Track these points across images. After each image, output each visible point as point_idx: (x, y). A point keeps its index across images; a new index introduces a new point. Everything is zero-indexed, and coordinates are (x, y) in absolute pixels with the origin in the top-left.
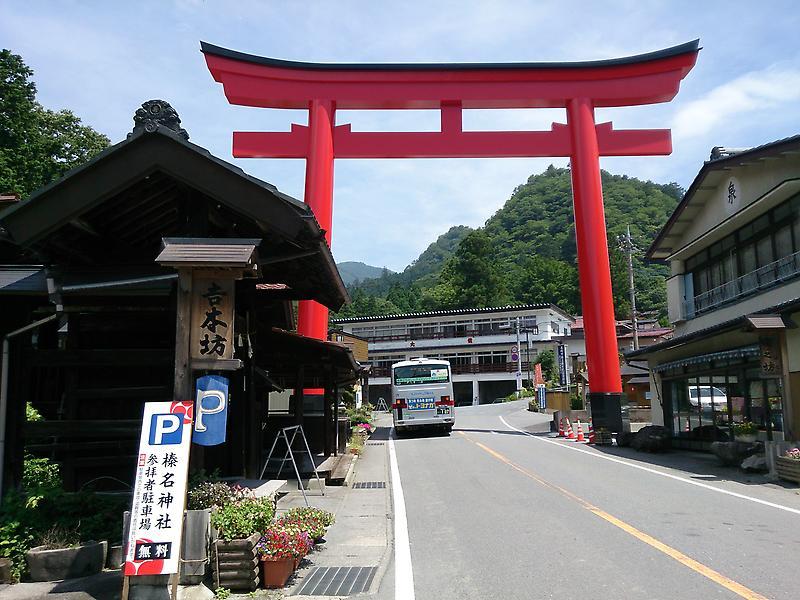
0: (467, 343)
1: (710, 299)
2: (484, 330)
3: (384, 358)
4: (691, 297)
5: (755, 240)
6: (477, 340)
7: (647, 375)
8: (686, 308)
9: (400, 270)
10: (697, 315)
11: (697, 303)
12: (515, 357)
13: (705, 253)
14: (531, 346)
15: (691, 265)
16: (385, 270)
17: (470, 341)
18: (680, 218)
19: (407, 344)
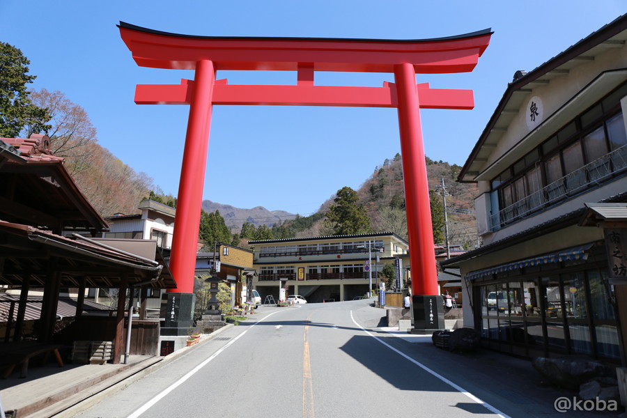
0: (337, 258)
1: (515, 210)
2: (347, 250)
3: (281, 267)
4: (497, 211)
5: (560, 150)
6: (344, 256)
7: (459, 281)
8: (492, 221)
9: (307, 216)
10: (503, 226)
11: (503, 216)
12: (367, 268)
13: (509, 171)
14: (378, 260)
15: (496, 184)
16: (298, 216)
17: (339, 257)
18: (486, 142)
19: (296, 258)
